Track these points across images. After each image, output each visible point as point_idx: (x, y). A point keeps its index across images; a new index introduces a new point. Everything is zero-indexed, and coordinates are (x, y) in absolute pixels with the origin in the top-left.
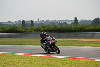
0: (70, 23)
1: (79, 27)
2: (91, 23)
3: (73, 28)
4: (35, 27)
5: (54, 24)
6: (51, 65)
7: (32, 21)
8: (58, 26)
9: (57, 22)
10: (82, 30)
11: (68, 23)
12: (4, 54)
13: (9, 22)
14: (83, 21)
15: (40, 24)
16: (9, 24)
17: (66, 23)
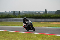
0: (42, 13)
1: (48, 15)
2: (55, 13)
3: (44, 16)
4: (21, 15)
5: (32, 13)
6: (30, 38)
7: (19, 11)
8: (35, 15)
9: (34, 12)
10: (49, 17)
11: (41, 13)
12: (2, 31)
13: (6, 12)
14: (50, 12)
15: (24, 13)
16: (6, 13)
17: (39, 13)
